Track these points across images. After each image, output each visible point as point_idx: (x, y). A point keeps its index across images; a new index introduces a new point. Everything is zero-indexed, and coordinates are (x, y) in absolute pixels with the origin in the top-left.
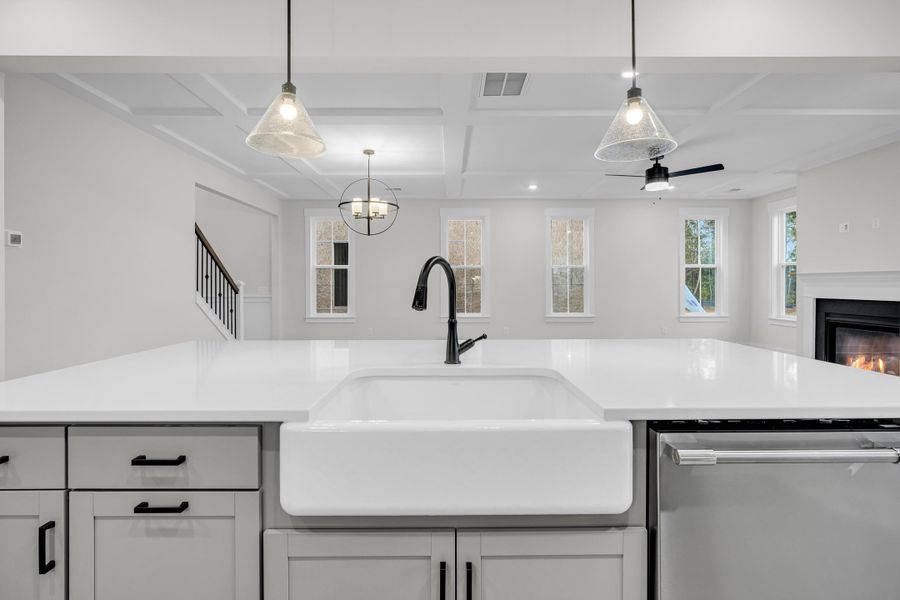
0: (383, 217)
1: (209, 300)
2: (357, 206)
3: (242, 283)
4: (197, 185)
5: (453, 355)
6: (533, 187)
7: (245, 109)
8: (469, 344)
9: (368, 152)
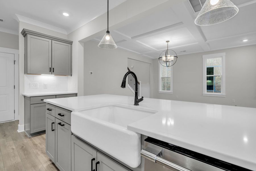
0: (172, 61)
1: (132, 86)
2: (164, 58)
3: (140, 82)
4: (128, 58)
5: (137, 102)
6: (245, 41)
7: (130, 38)
8: (142, 99)
9: (168, 42)
